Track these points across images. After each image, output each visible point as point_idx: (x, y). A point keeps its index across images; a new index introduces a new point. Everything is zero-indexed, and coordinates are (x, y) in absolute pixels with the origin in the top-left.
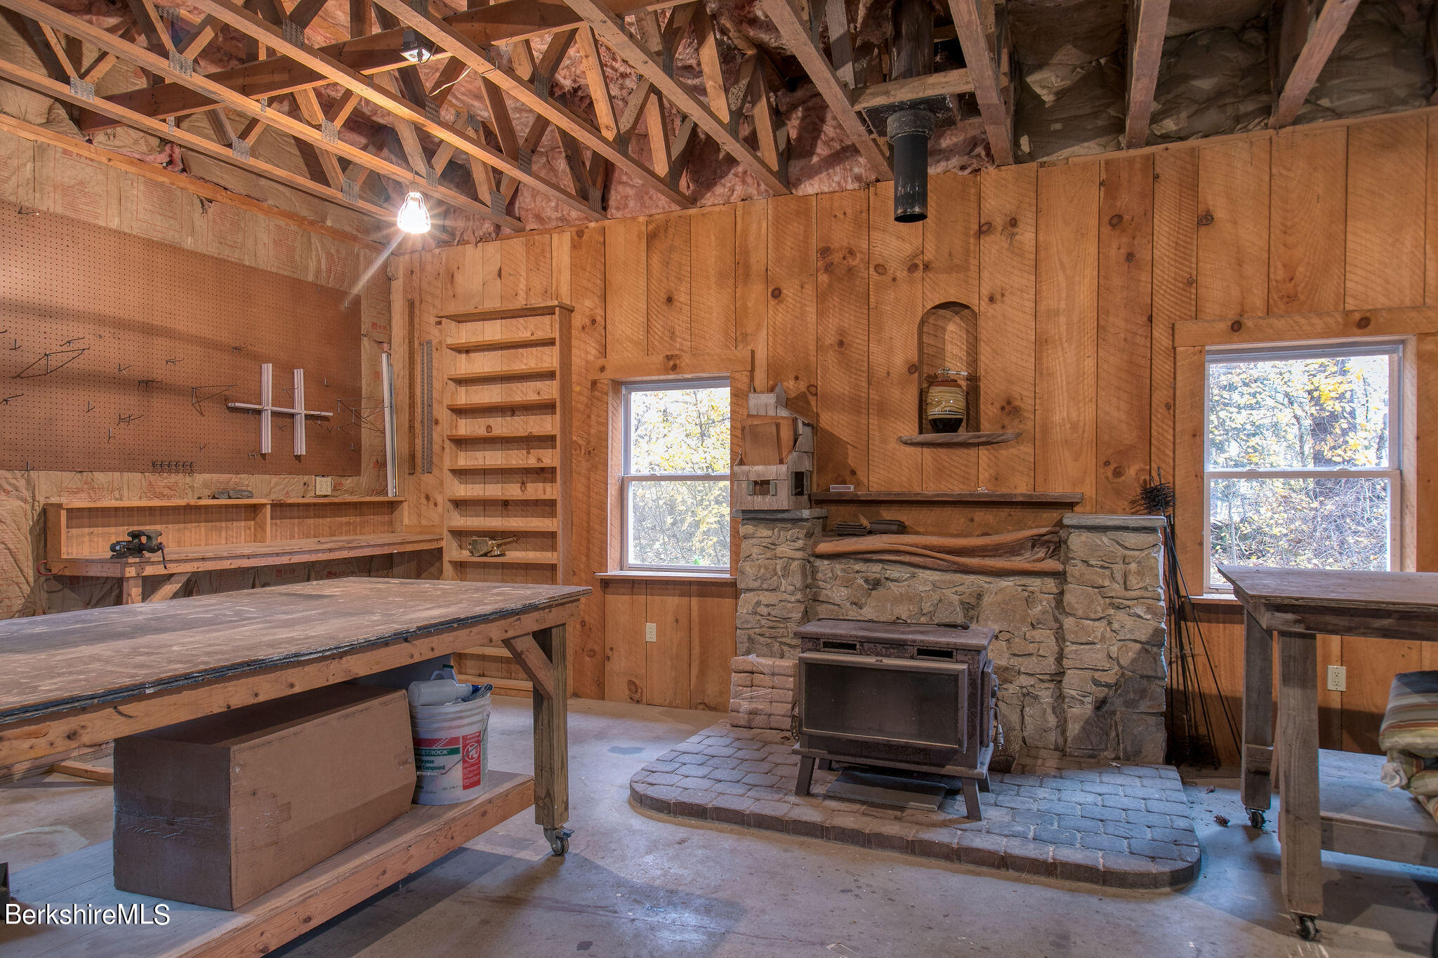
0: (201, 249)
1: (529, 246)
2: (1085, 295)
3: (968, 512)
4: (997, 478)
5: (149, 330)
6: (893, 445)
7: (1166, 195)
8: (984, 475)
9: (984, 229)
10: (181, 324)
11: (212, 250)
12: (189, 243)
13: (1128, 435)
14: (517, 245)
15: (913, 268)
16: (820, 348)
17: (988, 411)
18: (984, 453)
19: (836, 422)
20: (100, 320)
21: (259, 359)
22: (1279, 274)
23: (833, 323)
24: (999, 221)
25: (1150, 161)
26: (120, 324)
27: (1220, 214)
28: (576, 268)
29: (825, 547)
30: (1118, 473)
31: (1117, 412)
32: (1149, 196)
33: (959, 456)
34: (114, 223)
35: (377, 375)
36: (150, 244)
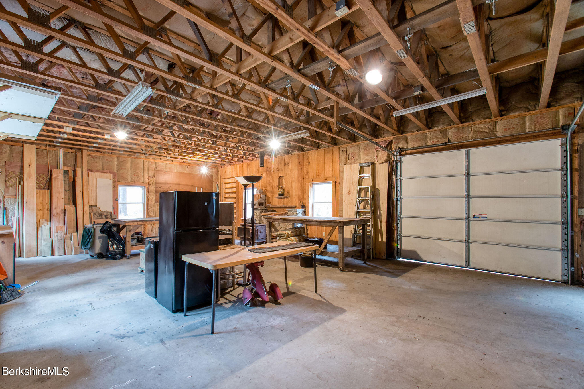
0: (187, 172)
1: (234, 167)
2: (296, 175)
3: (283, 209)
4: (287, 203)
5: (179, 184)
6: (275, 198)
7: (305, 158)
8: (285, 203)
9: (285, 165)
10: (184, 183)
11: (189, 172)
12: (185, 172)
13: (301, 197)
14: (233, 167)
15: (277, 170)
16: (267, 183)
17: (286, 193)
18: (285, 199)
19: (269, 195)
20: (173, 184)
21: (195, 187)
22: (317, 172)
23: (268, 179)
24: (287, 164)
25: (303, 154)
26: (176, 184)
27: (311, 163)
28: (240, 170)
29: (263, 214)
30: (300, 203)
31: (300, 193)
32: (303, 159)
33: (282, 200)
34: (175, 171)
35: (216, 187)
36: (180, 173)
